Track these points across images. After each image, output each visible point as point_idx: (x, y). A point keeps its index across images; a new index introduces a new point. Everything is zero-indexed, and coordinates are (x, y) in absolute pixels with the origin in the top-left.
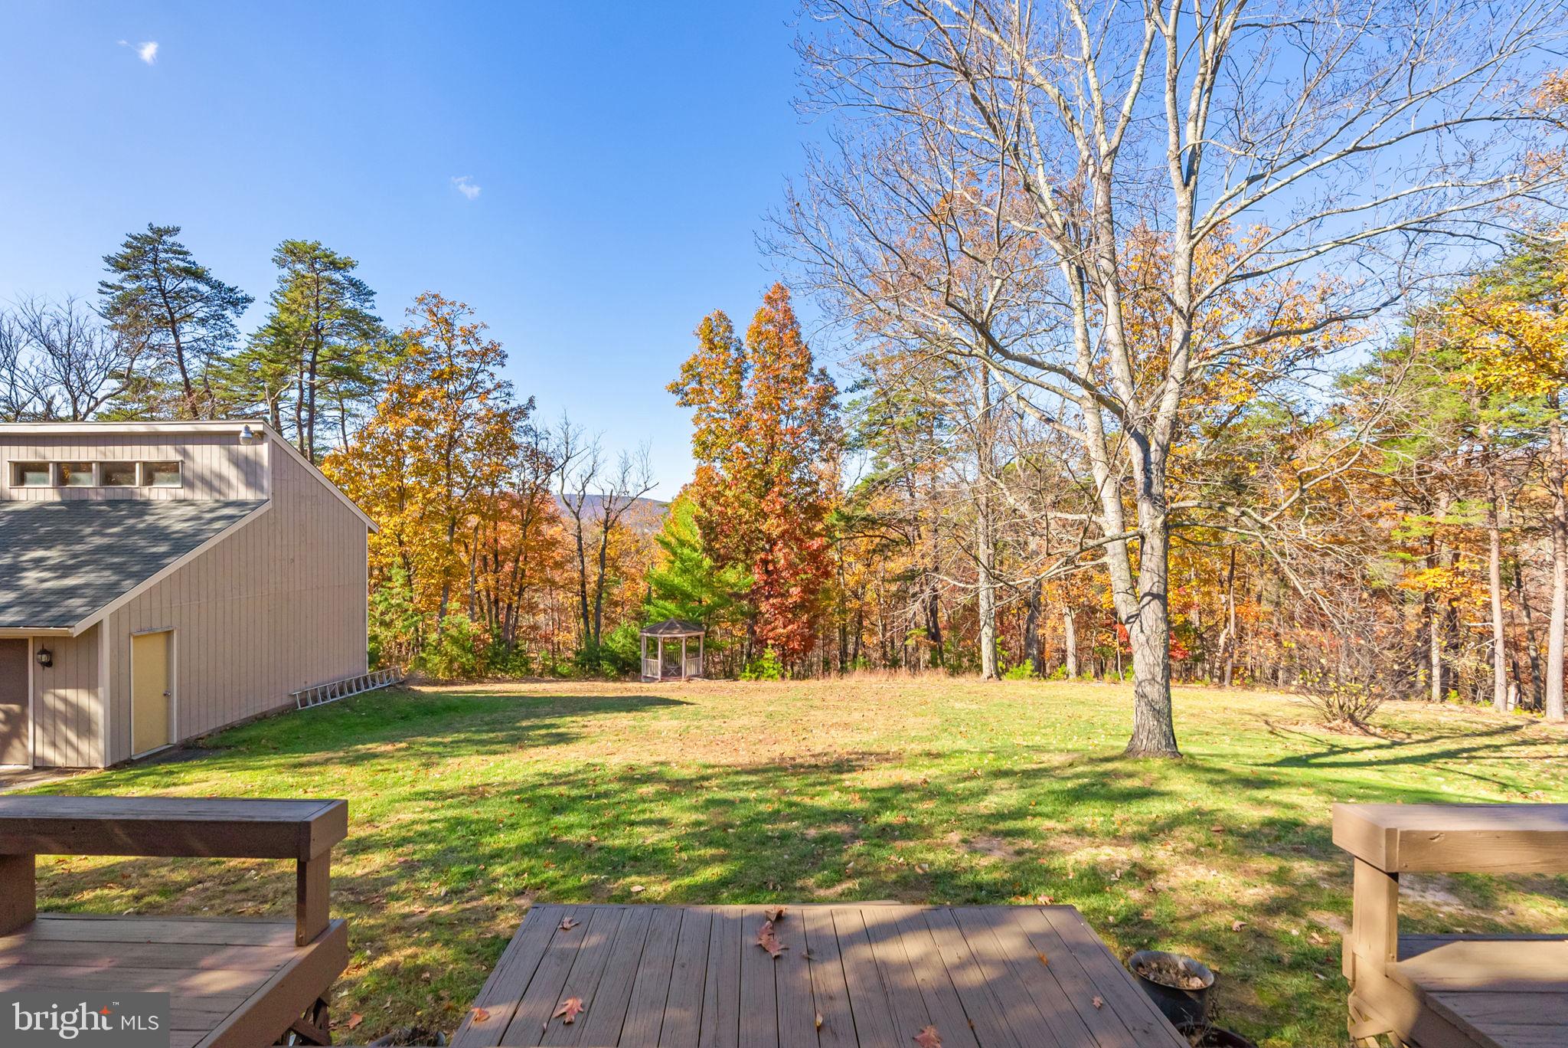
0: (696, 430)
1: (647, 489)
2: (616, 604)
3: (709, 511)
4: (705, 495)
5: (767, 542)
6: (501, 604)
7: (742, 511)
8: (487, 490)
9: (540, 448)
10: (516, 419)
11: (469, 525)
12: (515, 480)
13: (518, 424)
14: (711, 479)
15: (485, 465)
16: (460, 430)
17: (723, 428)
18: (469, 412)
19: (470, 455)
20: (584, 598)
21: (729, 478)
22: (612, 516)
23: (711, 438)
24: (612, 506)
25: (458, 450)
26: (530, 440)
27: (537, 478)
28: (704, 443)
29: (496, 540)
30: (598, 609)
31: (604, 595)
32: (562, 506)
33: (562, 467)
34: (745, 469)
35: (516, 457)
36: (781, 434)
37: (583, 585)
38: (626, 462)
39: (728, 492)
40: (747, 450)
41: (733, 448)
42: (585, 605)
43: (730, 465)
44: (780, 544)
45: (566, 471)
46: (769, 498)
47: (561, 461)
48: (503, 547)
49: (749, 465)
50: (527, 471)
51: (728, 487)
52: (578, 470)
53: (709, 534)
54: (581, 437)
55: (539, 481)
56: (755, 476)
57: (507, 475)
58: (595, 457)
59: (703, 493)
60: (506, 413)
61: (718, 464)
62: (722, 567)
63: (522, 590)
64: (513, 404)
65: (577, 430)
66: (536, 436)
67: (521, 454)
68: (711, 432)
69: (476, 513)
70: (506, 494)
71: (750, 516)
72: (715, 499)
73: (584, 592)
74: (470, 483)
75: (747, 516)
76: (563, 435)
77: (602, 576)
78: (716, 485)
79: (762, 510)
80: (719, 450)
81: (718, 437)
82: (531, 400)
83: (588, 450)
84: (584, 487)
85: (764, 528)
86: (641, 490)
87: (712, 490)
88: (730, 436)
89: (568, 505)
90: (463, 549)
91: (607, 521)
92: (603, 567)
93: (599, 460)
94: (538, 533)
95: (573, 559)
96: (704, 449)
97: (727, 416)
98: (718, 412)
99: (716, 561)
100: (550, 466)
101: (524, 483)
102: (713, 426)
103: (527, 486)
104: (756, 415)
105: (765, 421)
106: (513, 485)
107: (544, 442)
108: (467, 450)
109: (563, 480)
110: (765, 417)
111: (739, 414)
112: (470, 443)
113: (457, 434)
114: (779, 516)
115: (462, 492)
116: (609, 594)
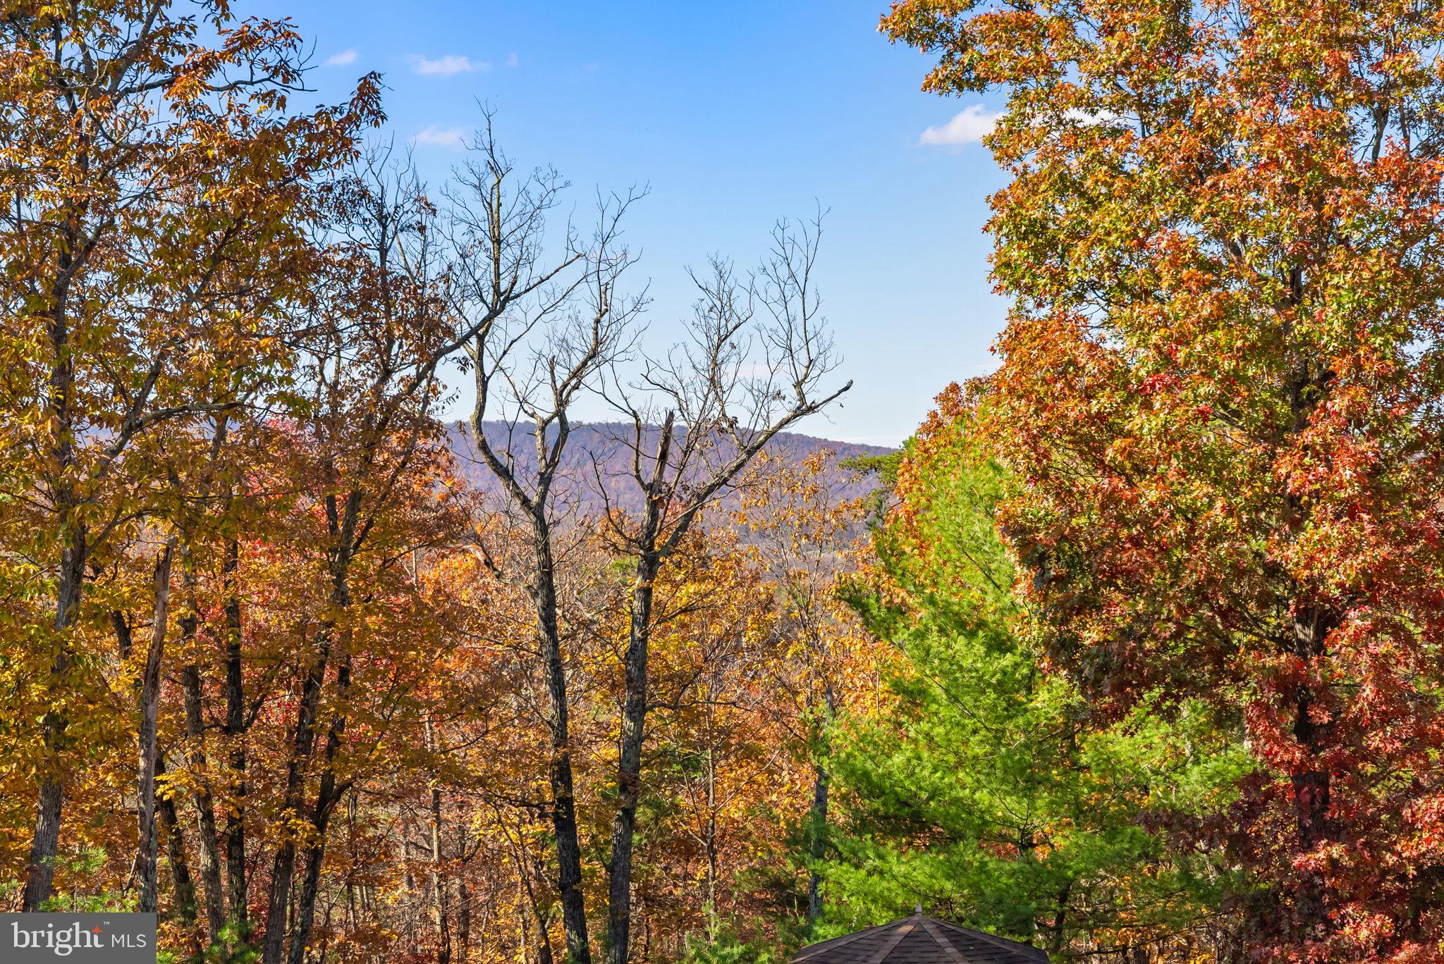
0: (1004, 179)
1: (805, 409)
2: (686, 849)
3: (1063, 494)
4: (1044, 431)
5: (1304, 617)
6: (251, 845)
7: (1200, 489)
8: (200, 430)
9: (396, 265)
10: (308, 163)
11: (133, 552)
12: (306, 387)
13: (319, 178)
14: (1067, 369)
15: (194, 334)
16: (102, 207)
17: (1116, 169)
18: (136, 137)
19: (140, 299)
20: (565, 826)
21: (1141, 362)
22: (674, 513)
23: (1066, 210)
24: (670, 476)
25: (97, 278)
26: (358, 233)
27: (387, 374)
28: (1036, 229)
29: (234, 610)
30: (619, 871)
31: (642, 814)
32: (478, 476)
33: (480, 332)
34: (1208, 325)
35: (311, 302)
36: (1355, 180)
37: (562, 773)
38: (723, 306)
39: (1138, 421)
40: (1213, 250)
41: (1160, 241)
42: (570, 854)
43: (1141, 312)
44: (1356, 620)
45: (494, 345)
46: (1309, 436)
47: (475, 312)
48: (259, 633)
49: (1226, 311)
50: (350, 353)
51: (1142, 396)
52: (539, 339)
53: (1061, 581)
54: (553, 221)
55: (392, 389)
56: (1250, 352)
57: (278, 370)
58: (604, 289)
59: (1036, 423)
60: (273, 139)
61: (1094, 312)
62: (1117, 714)
63: (329, 795)
64: (300, 105)
65: (536, 191)
66: (382, 219)
67: (327, 291)
68: (1066, 185)
69: (163, 513)
70: (269, 435)
71: (1230, 511)
72: (1091, 450)
73: (567, 802)
74: (140, 402)
75: (1218, 511)
76: (481, 213)
77: (632, 744)
78: (1088, 395)
79: (1278, 484)
80: (1099, 254)
81: (1094, 204)
82: (367, 91)
83: (579, 267)
84: (562, 403)
85: (1292, 554)
86: (780, 411)
87: (1073, 409)
88: (1145, 199)
89: (504, 473)
90: (110, 640)
91: (650, 531)
92: (637, 710)
93: (623, 292)
94: (392, 578)
95: (524, 673)
96: (1039, 254)
97: (1131, 119)
98: (1092, 106)
99: (1090, 686)
100: (432, 327)
101: (336, 393)
102: (1073, 162)
103: (347, 405)
104: (1252, 111)
105: (1286, 133)
106: (296, 404)
107: (411, 241)
108: (129, 278)
109: (483, 383)
110: (1286, 116)
111: (1179, 108)
112: (138, 252)
113: (91, 220)
114: (1351, 511)
115: (109, 436)
116: (661, 810)
